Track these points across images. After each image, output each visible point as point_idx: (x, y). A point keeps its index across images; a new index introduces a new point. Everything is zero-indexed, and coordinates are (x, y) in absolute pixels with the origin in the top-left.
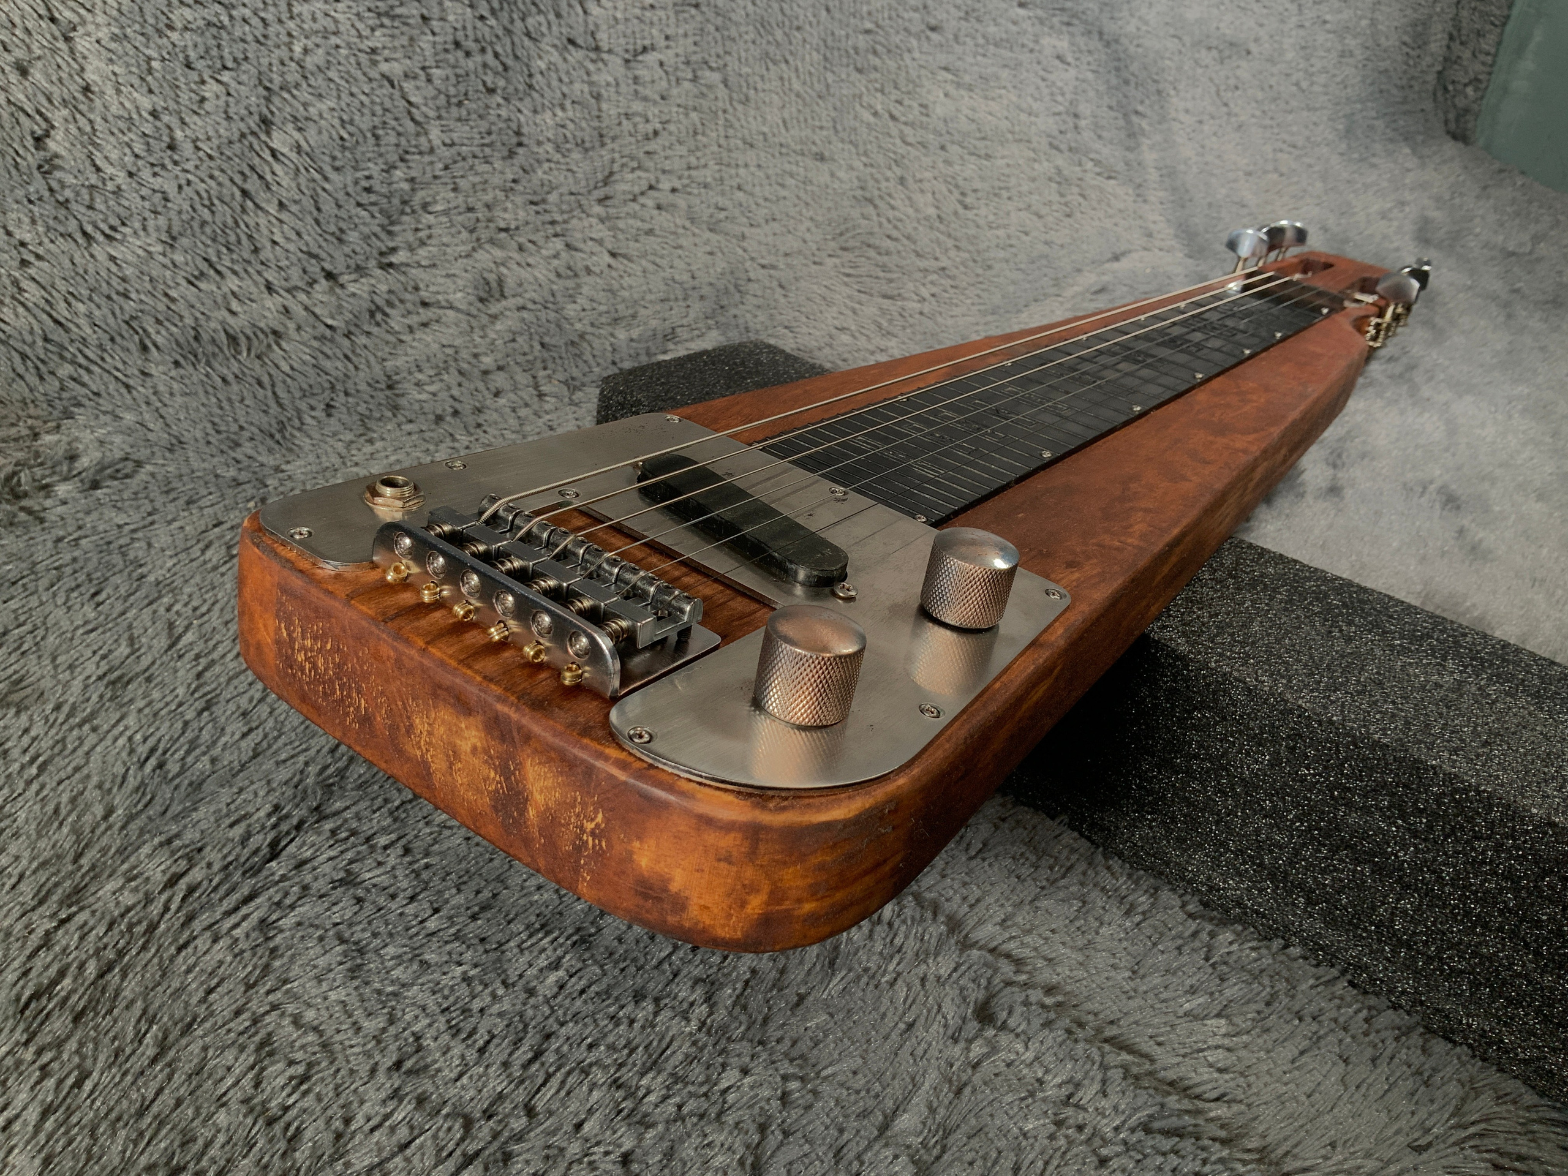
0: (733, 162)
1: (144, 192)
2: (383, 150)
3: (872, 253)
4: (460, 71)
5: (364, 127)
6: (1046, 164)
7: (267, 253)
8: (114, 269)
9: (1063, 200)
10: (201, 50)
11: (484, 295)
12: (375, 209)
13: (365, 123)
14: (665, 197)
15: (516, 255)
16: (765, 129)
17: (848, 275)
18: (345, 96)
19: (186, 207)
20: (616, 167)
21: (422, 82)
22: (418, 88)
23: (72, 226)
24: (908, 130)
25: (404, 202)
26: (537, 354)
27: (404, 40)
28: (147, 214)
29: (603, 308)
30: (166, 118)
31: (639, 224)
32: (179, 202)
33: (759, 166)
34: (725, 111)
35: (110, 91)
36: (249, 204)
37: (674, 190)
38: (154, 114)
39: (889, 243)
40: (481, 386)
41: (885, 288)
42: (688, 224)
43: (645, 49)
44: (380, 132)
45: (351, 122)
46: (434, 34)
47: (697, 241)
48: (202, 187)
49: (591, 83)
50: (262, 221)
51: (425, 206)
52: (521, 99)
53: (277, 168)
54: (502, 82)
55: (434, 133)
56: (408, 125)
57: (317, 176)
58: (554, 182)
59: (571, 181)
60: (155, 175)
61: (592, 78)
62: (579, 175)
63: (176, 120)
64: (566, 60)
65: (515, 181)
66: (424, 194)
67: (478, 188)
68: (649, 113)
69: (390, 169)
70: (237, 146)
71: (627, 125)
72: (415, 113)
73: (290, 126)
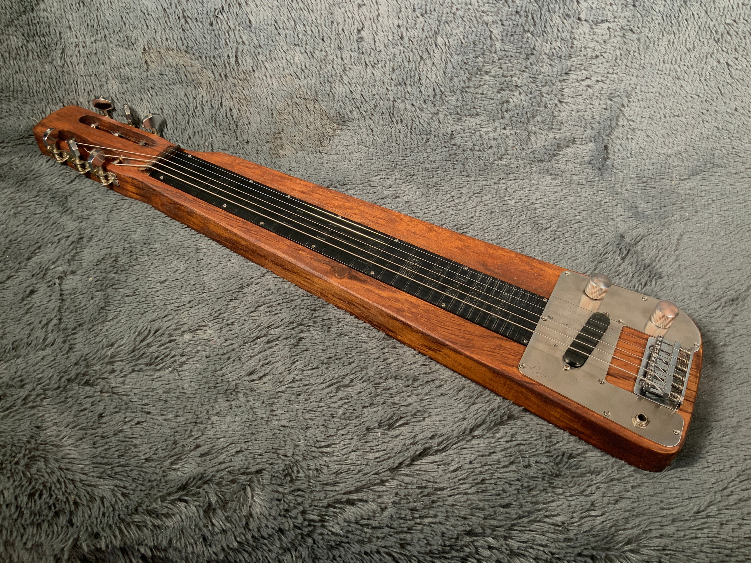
0: (630, 74)
1: (388, 53)
2: (476, 49)
4: (515, 23)
5: (471, 40)
7: (423, 81)
8: (372, 76)
12: (467, 72)
13: (472, 38)
18: (467, 27)
19: (400, 60)
20: (573, 68)
21: (499, 25)
22: (497, 27)
27: (496, 9)
28: (388, 62)
30: (402, 28)
32: (399, 58)
35: (386, 17)
36: (422, 62)
37: (598, 81)
38: (399, 26)
43: (602, 21)
44: (477, 43)
45: (467, 37)
46: (509, 7)
48: (407, 54)
50: (425, 70)
51: (487, 73)
52: (539, 37)
53: (436, 50)
54: (532, 28)
55: (498, 45)
56: (489, 41)
57: (449, 56)
58: (543, 71)
59: (550, 71)
60: (393, 47)
61: (574, 31)
62: (555, 69)
63: (405, 29)
64: (563, 23)
65: (526, 68)
66: (487, 68)
67: (509, 68)
68: (596, 48)
69: (476, 57)
70: (423, 41)
71: (584, 52)
72: (493, 36)
73: (444, 36)
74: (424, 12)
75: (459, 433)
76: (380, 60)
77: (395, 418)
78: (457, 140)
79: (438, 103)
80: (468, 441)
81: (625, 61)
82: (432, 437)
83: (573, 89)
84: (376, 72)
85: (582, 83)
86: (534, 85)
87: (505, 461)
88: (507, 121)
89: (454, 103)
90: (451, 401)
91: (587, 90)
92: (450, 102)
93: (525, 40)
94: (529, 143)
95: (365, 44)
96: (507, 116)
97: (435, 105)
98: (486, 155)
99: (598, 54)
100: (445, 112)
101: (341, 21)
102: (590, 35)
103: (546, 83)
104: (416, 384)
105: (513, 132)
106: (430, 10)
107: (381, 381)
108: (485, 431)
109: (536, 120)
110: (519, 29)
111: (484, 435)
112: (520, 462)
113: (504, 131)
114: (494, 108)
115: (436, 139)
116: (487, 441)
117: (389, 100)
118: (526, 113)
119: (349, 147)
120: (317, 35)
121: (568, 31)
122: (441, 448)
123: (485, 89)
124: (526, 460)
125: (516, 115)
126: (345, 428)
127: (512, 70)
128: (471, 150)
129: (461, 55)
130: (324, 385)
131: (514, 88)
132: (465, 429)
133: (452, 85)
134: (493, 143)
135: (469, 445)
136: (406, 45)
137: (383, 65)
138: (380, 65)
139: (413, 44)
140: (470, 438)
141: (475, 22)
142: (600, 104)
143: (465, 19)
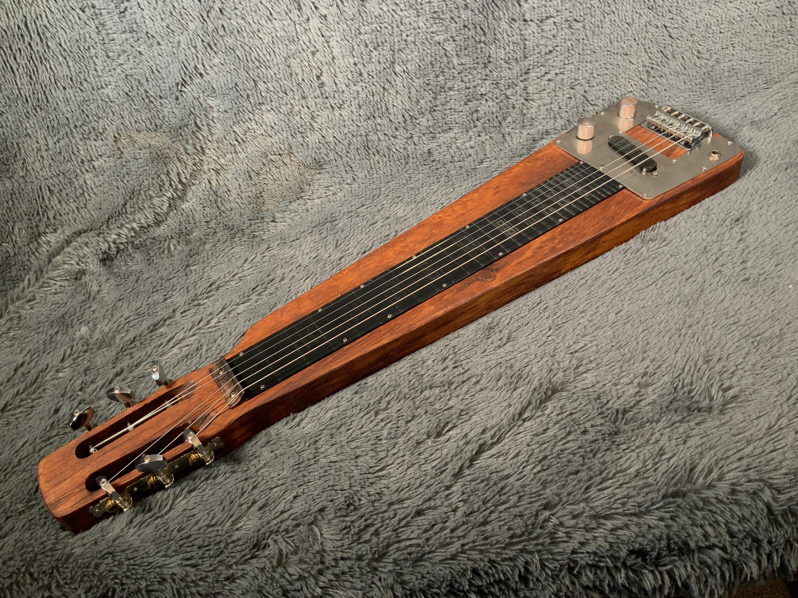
1: (351, 91)
2: (434, 69)
4: (466, 36)
5: (428, 62)
7: (391, 110)
8: (341, 118)
10: (370, 40)
12: (431, 92)
13: (428, 59)
14: (552, 77)
18: (421, 50)
19: (365, 96)
21: (451, 42)
22: (450, 44)
23: (328, 105)
25: (442, 88)
27: (444, 28)
28: (352, 99)
30: (359, 65)
32: (362, 94)
35: (341, 58)
36: (386, 93)
37: (556, 74)
38: (355, 64)
44: (434, 63)
45: (423, 60)
46: (456, 23)
48: (369, 88)
50: (390, 99)
51: (450, 89)
52: (491, 45)
53: (396, 78)
54: (483, 39)
55: (455, 61)
56: (445, 59)
57: (410, 81)
58: (503, 75)
59: (510, 74)
60: (355, 85)
61: (523, 32)
62: (514, 71)
63: (362, 66)
64: (511, 27)
65: (487, 76)
66: (449, 84)
67: (471, 80)
68: (548, 44)
69: (437, 76)
70: (382, 72)
71: (537, 50)
72: (448, 54)
73: (401, 64)
74: (376, 45)
75: (509, 421)
76: (344, 99)
77: (442, 425)
78: (436, 156)
79: (409, 128)
80: (519, 426)
81: (577, 50)
82: (483, 432)
83: (535, 86)
84: (343, 113)
85: (544, 78)
86: (497, 90)
87: (562, 434)
88: (480, 128)
89: (425, 124)
90: (493, 393)
91: (549, 84)
92: (421, 123)
93: (479, 51)
94: (506, 144)
95: (327, 89)
96: (479, 124)
97: (407, 130)
98: (466, 163)
99: (551, 49)
100: (418, 134)
101: (299, 71)
102: (539, 33)
103: (509, 86)
104: (453, 387)
105: (487, 137)
106: (382, 42)
107: (417, 395)
108: (534, 411)
109: (507, 122)
110: (471, 42)
111: (534, 415)
112: (576, 430)
113: (479, 138)
114: (465, 120)
115: (415, 160)
116: (538, 420)
117: (361, 135)
118: (497, 117)
119: (331, 188)
120: (279, 90)
121: (517, 34)
122: (495, 440)
123: (452, 104)
124: (582, 426)
125: (487, 122)
126: (394, 448)
127: (474, 81)
128: (451, 162)
129: (422, 78)
130: (362, 414)
131: (480, 97)
132: (514, 416)
133: (419, 107)
134: (471, 151)
135: (521, 429)
136: (367, 81)
137: (349, 104)
138: (346, 105)
139: (373, 78)
140: (521, 422)
141: (427, 44)
142: (563, 94)
143: (417, 43)
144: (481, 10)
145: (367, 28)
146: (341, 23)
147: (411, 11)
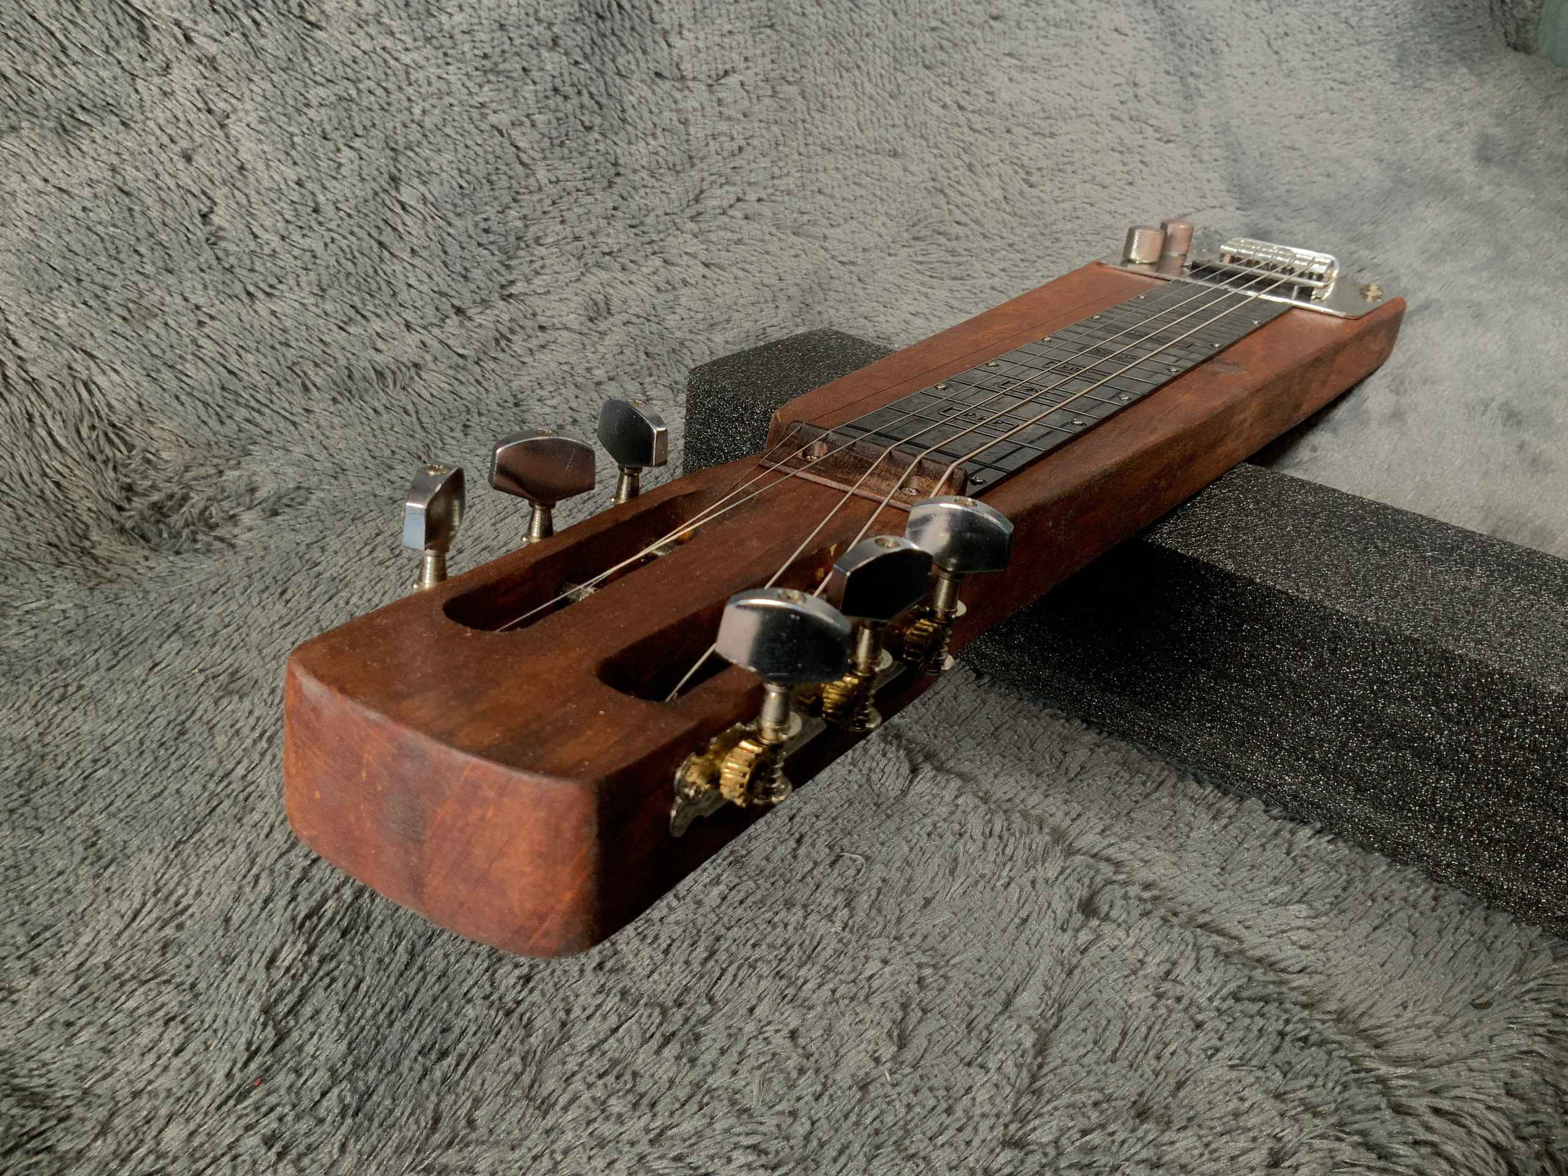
0: (813, 169)
1: (296, 252)
2: (497, 194)
3: (942, 240)
4: (561, 115)
5: (480, 175)
6: (1108, 135)
7: (404, 296)
8: (275, 321)
9: (1125, 169)
10: (335, 122)
11: (594, 315)
12: (494, 248)
13: (480, 170)
14: (752, 207)
15: (621, 276)
16: (841, 134)
17: (921, 263)
18: (461, 148)
19: (333, 262)
20: (705, 186)
21: (527, 128)
22: (524, 134)
23: (238, 288)
24: (975, 118)
25: (519, 238)
26: (643, 363)
27: (509, 93)
28: (300, 271)
29: (700, 316)
30: (309, 185)
31: (730, 234)
32: (326, 257)
33: (837, 169)
34: (804, 121)
35: (261, 166)
36: (386, 253)
37: (759, 200)
38: (299, 183)
39: (959, 230)
40: (595, 396)
41: (955, 271)
42: (773, 230)
43: (726, 73)
44: (494, 178)
45: (468, 172)
46: (535, 83)
47: (783, 245)
48: (344, 243)
49: (678, 111)
50: (398, 268)
51: (537, 240)
52: (616, 133)
53: (408, 219)
54: (598, 118)
55: (541, 173)
56: (518, 168)
57: (442, 223)
58: (650, 205)
60: (304, 236)
61: (680, 106)
62: (673, 197)
63: (318, 186)
64: (654, 92)
65: (615, 208)
66: (535, 229)
67: (582, 218)
69: (504, 211)
70: (371, 203)
71: (714, 145)
72: (524, 157)
73: (416, 182)
76: (280, 273)
81: (794, 145)
84: (281, 307)
85: (734, 212)
89: (492, 330)
91: (747, 226)
92: (481, 328)
93: (593, 147)
95: (231, 246)
101: (151, 202)
102: (713, 108)
106: (364, 128)
110: (574, 127)
127: (590, 221)
129: (470, 215)
133: (472, 287)
136: (333, 225)
137: (293, 284)
139: (349, 216)
141: (474, 131)
143: (449, 131)
144: (588, 51)
145: (322, 92)
146: (256, 78)
147: (428, 50)
